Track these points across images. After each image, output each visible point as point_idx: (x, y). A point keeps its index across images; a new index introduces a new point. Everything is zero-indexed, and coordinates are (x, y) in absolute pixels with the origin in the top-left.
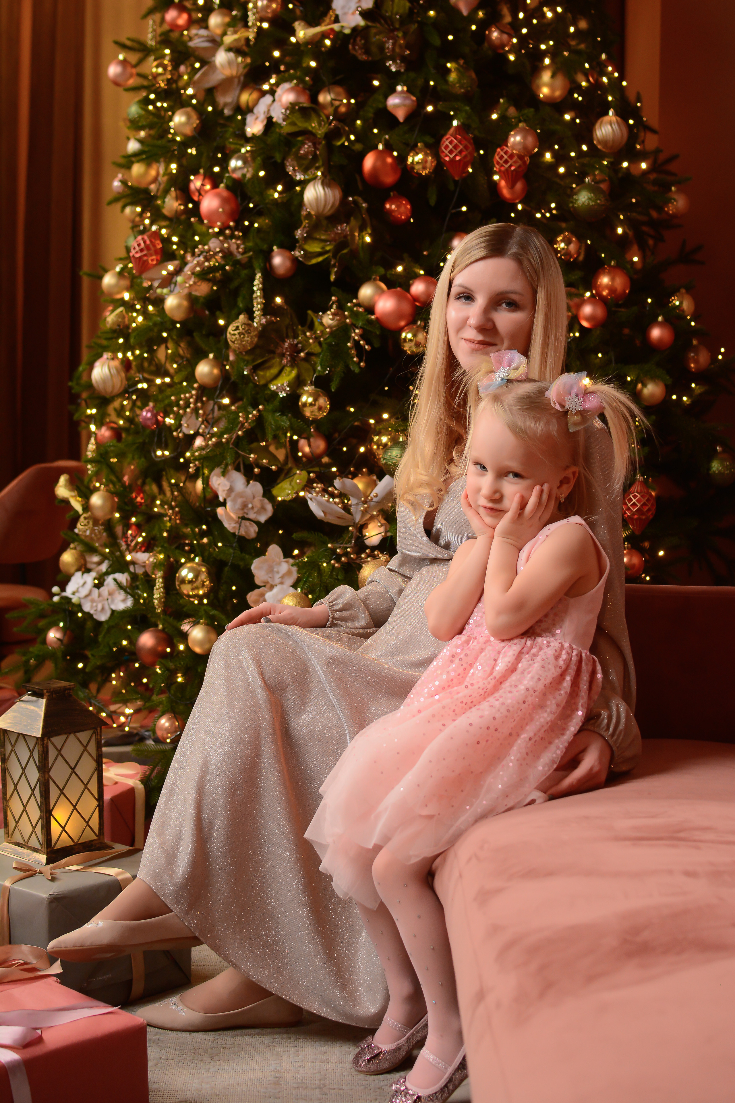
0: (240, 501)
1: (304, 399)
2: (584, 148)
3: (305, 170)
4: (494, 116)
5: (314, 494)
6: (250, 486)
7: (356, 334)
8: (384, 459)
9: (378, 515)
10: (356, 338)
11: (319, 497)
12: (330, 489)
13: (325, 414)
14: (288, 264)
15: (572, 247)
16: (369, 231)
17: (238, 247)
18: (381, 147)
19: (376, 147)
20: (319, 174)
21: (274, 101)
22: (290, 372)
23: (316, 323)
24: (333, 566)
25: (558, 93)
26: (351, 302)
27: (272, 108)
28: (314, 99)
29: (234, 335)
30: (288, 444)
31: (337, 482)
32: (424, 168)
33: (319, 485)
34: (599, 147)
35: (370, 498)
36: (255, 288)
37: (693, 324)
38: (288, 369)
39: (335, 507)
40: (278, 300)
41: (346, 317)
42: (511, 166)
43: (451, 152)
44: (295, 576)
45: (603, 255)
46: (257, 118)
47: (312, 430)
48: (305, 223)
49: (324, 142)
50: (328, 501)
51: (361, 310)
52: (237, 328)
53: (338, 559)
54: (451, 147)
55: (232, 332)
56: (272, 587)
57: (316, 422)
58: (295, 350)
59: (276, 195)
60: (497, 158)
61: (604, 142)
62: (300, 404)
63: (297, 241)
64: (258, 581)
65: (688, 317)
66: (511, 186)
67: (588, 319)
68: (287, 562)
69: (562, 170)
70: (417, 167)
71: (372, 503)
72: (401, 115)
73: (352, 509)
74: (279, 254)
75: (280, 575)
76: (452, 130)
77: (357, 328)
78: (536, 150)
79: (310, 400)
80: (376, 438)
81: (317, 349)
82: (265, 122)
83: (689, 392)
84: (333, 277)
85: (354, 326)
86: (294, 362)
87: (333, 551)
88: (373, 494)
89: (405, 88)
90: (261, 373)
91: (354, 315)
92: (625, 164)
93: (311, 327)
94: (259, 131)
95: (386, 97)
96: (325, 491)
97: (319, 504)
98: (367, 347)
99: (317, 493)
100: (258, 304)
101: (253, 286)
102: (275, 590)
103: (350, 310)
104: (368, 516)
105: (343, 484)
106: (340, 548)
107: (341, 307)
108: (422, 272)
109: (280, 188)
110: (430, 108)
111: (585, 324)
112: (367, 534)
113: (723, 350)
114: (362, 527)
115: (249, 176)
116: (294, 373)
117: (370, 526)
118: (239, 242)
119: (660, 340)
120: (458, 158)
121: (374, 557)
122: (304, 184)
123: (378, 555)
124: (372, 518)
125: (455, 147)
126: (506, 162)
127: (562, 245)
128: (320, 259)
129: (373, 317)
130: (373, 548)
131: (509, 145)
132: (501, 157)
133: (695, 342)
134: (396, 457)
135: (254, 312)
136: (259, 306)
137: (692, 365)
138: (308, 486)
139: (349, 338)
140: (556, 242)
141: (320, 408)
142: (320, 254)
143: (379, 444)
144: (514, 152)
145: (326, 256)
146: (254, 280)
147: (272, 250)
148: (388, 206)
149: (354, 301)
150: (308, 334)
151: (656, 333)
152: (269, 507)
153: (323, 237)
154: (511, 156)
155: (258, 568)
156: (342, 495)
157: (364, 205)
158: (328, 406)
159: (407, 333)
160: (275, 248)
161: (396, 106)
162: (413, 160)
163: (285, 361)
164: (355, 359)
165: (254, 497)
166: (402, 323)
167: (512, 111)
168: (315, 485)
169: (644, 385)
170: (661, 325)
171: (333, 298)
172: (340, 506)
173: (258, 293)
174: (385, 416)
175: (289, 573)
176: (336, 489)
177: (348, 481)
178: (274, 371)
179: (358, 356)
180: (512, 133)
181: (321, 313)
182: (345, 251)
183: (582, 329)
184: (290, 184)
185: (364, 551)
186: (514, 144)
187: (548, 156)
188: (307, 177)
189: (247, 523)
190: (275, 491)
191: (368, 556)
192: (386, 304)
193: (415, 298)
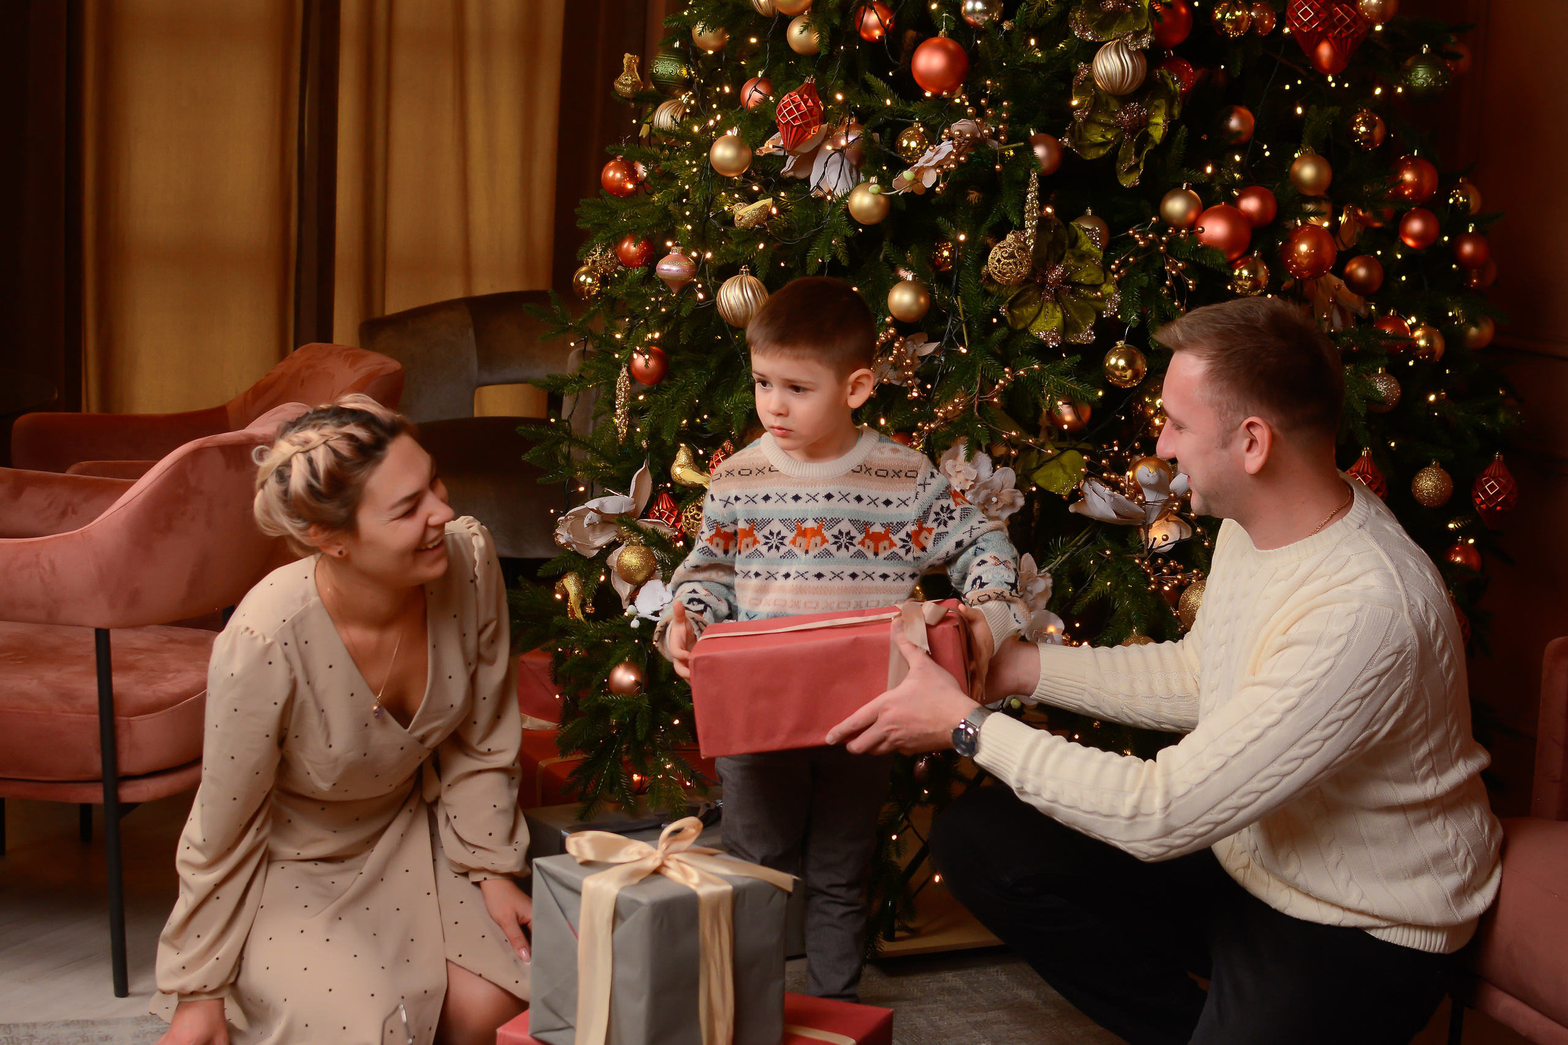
0: (983, 493)
6: (997, 472)
10: (1175, 273)
13: (1140, 382)
14: (1054, 155)
32: (1239, 27)
33: (1112, 476)
36: (1029, 197)
38: (1049, 306)
41: (1161, 244)
44: (1049, 595)
48: (1087, 100)
51: (1183, 234)
67: (1415, 237)
68: (1044, 578)
70: (1226, 27)
77: (1180, 260)
79: (1122, 363)
98: (1191, 287)
100: (1030, 218)
111: (1410, 242)
112: (1149, 536)
116: (1059, 314)
117: (1159, 526)
119: (1473, 257)
122: (1092, 45)
127: (1363, 128)
128: (1102, 151)
129: (1199, 245)
135: (1025, 230)
136: (1032, 221)
140: (1354, 124)
142: (1101, 145)
146: (1027, 183)
151: (1468, 248)
152: (1020, 502)
153: (1106, 121)
158: (1146, 370)
159: (1242, 269)
160: (1032, 130)
164: (1179, 305)
165: (1002, 488)
166: (1234, 255)
168: (1106, 476)
170: (1470, 237)
173: (1034, 204)
178: (1031, 310)
179: (1181, 300)
183: (1406, 250)
188: (1097, 36)
192: (1215, 229)
193: (1247, 217)
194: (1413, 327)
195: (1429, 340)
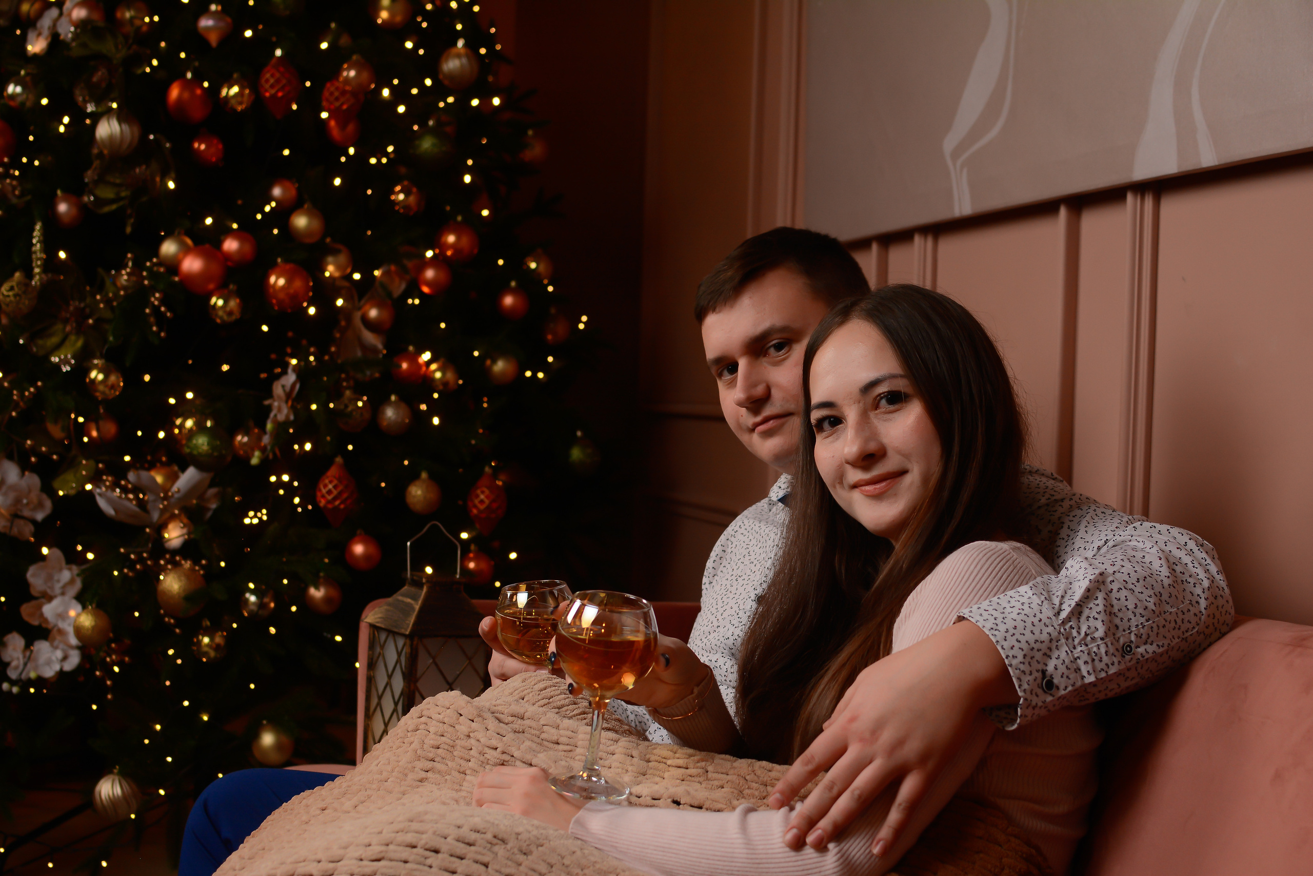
0: (12, 496)
1: (93, 374)
2: (428, 82)
3: (98, 102)
4: (324, 46)
5: (104, 489)
6: (25, 478)
7: (156, 298)
8: (188, 447)
9: (179, 515)
10: (156, 303)
11: (109, 493)
12: (123, 483)
13: (117, 393)
14: (74, 211)
15: (412, 199)
16: (173, 175)
17: (14, 188)
18: (189, 75)
19: (184, 75)
20: (115, 105)
21: (61, 14)
22: (76, 341)
23: (108, 282)
24: (126, 575)
25: (398, 19)
26: (151, 261)
27: (59, 24)
28: (109, 15)
29: (8, 296)
30: (72, 427)
31: (131, 476)
32: (241, 103)
33: (110, 478)
34: (446, 82)
35: (170, 494)
36: (34, 241)
37: (550, 289)
38: (73, 338)
39: (127, 503)
40: (62, 255)
41: (144, 278)
42: (342, 104)
43: (272, 86)
44: (78, 585)
45: (448, 208)
46: (39, 35)
47: (102, 411)
48: (96, 163)
49: (121, 70)
50: (120, 497)
51: (162, 270)
52: (12, 288)
53: (132, 567)
54: (272, 81)
55: (6, 293)
56: (50, 599)
57: (106, 402)
58: (81, 316)
59: (62, 129)
60: (326, 94)
61: (451, 76)
62: (88, 380)
63: (87, 184)
64: (34, 592)
65: (546, 282)
66: (342, 125)
67: (429, 284)
68: (70, 569)
69: (401, 109)
70: (233, 102)
71: (173, 500)
72: (213, 39)
73: (149, 507)
74: (65, 200)
75: (61, 584)
76: (274, 61)
77: (158, 292)
78: (373, 86)
79: (101, 377)
80: (178, 422)
81: (108, 315)
82: (49, 40)
83: (545, 367)
84: (129, 230)
85: (152, 289)
86: (80, 329)
87: (127, 555)
88: (175, 489)
89: (220, 8)
90: (40, 342)
91: (153, 275)
92: (475, 102)
93: (101, 288)
94: (42, 50)
95: (196, 18)
96: (116, 484)
97: (110, 501)
98: (169, 314)
99: (107, 487)
100: (38, 259)
101: (32, 237)
102: (55, 603)
103: (149, 270)
104: (167, 515)
105: (139, 477)
106: (134, 553)
107: (138, 266)
108: (235, 226)
109: (66, 120)
110: (248, 33)
111: (426, 289)
112: (166, 535)
113: (584, 318)
114: (161, 527)
115: (29, 104)
116: (79, 344)
117: (171, 526)
118: (15, 183)
119: (513, 308)
120: (280, 94)
121: (176, 565)
122: (96, 118)
123: (180, 561)
124: (173, 517)
125: (278, 81)
126: (337, 99)
127: (401, 197)
128: (114, 207)
129: (177, 279)
130: (174, 552)
131: (341, 79)
132: (332, 94)
133: (553, 311)
134: (203, 445)
135: (32, 269)
136: (39, 263)
137: (550, 337)
138: (96, 479)
139: (148, 303)
140: (393, 193)
141: (113, 387)
142: (112, 201)
143: (181, 427)
144: (348, 88)
145: (121, 203)
146: (33, 230)
147: (56, 194)
148: (196, 145)
149: (155, 260)
150: (98, 297)
151: (508, 300)
152: (48, 504)
153: (118, 181)
154: (344, 93)
155: (33, 575)
156: (136, 490)
157: (168, 145)
158: (122, 384)
159: (218, 299)
160: (59, 192)
161: (208, 29)
162: (227, 93)
163: (68, 328)
164: (155, 329)
165: (30, 491)
166: (211, 286)
167: (344, 40)
168: (105, 477)
169: (494, 361)
170: (513, 291)
171: (129, 255)
172: (134, 502)
173: (38, 246)
174: (190, 395)
175: (72, 582)
176: (128, 481)
177: (144, 474)
178: (54, 340)
179: (158, 326)
180: (345, 66)
181: (113, 272)
182: (144, 199)
183: (422, 296)
184: (78, 115)
185: (163, 558)
186: (347, 79)
187: (386, 92)
188: (100, 110)
189: (22, 522)
190: (56, 484)
191: (167, 562)
192: (192, 264)
193: (227, 256)
194: (428, 363)
195: (444, 374)
